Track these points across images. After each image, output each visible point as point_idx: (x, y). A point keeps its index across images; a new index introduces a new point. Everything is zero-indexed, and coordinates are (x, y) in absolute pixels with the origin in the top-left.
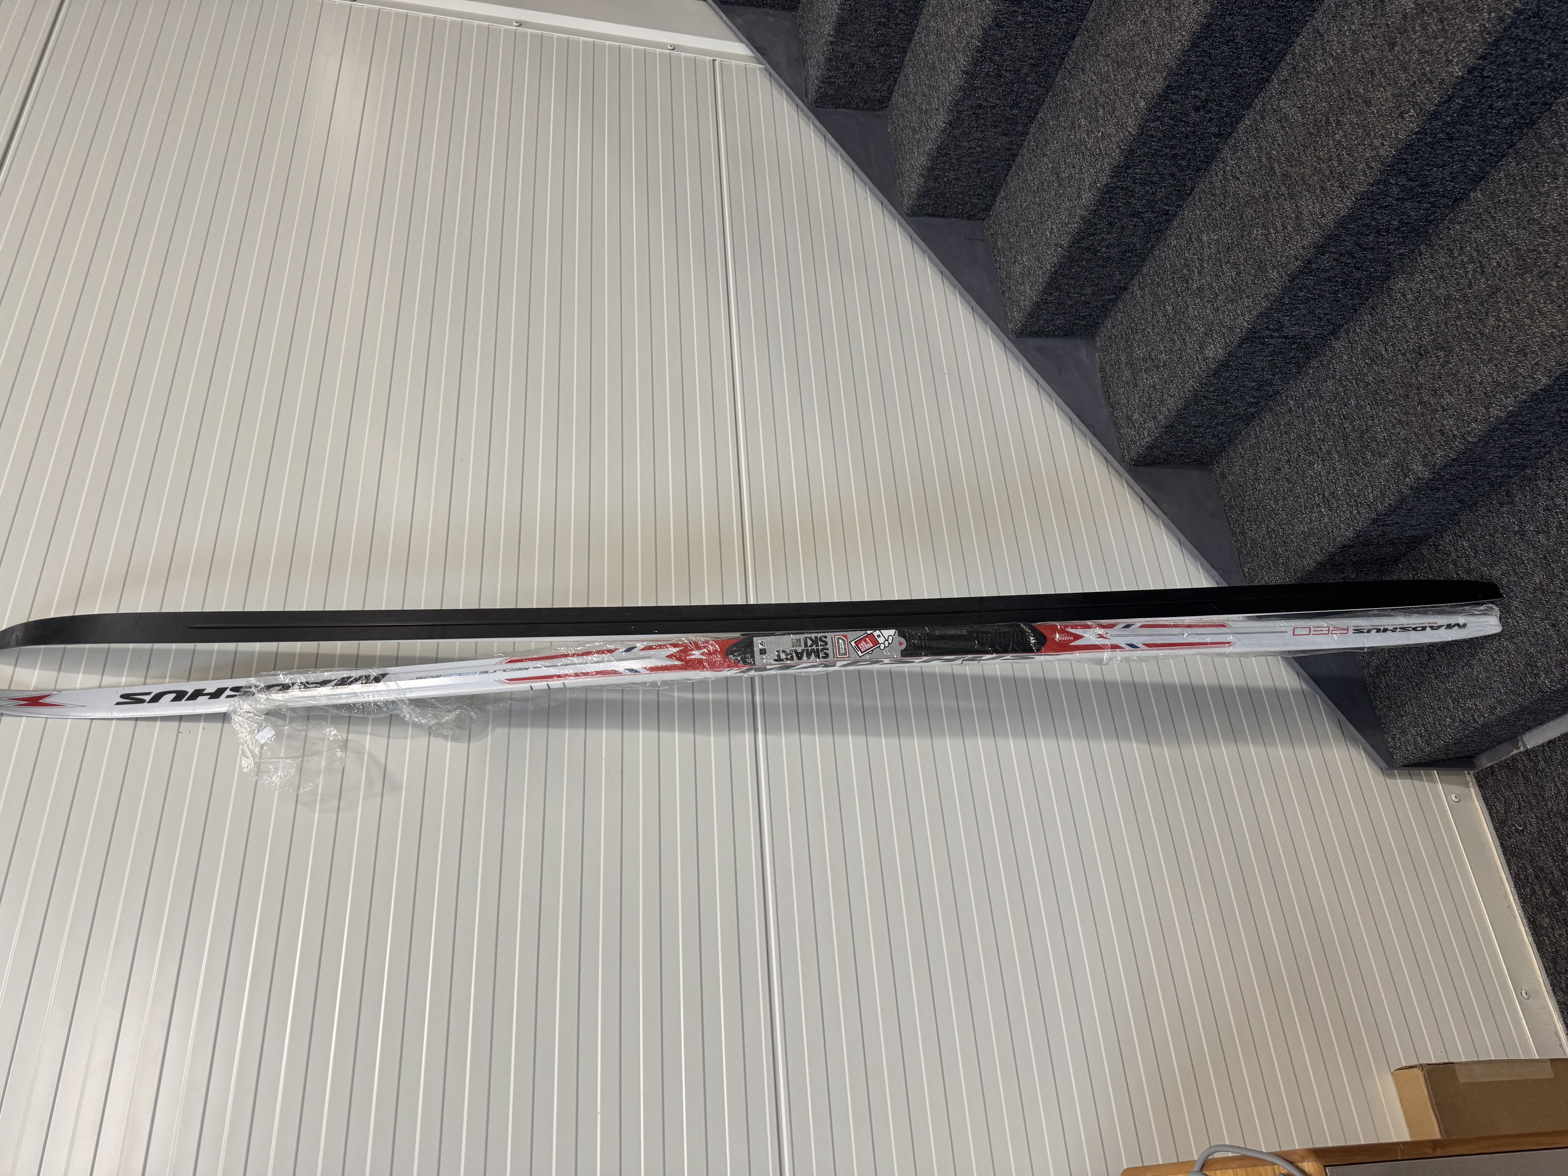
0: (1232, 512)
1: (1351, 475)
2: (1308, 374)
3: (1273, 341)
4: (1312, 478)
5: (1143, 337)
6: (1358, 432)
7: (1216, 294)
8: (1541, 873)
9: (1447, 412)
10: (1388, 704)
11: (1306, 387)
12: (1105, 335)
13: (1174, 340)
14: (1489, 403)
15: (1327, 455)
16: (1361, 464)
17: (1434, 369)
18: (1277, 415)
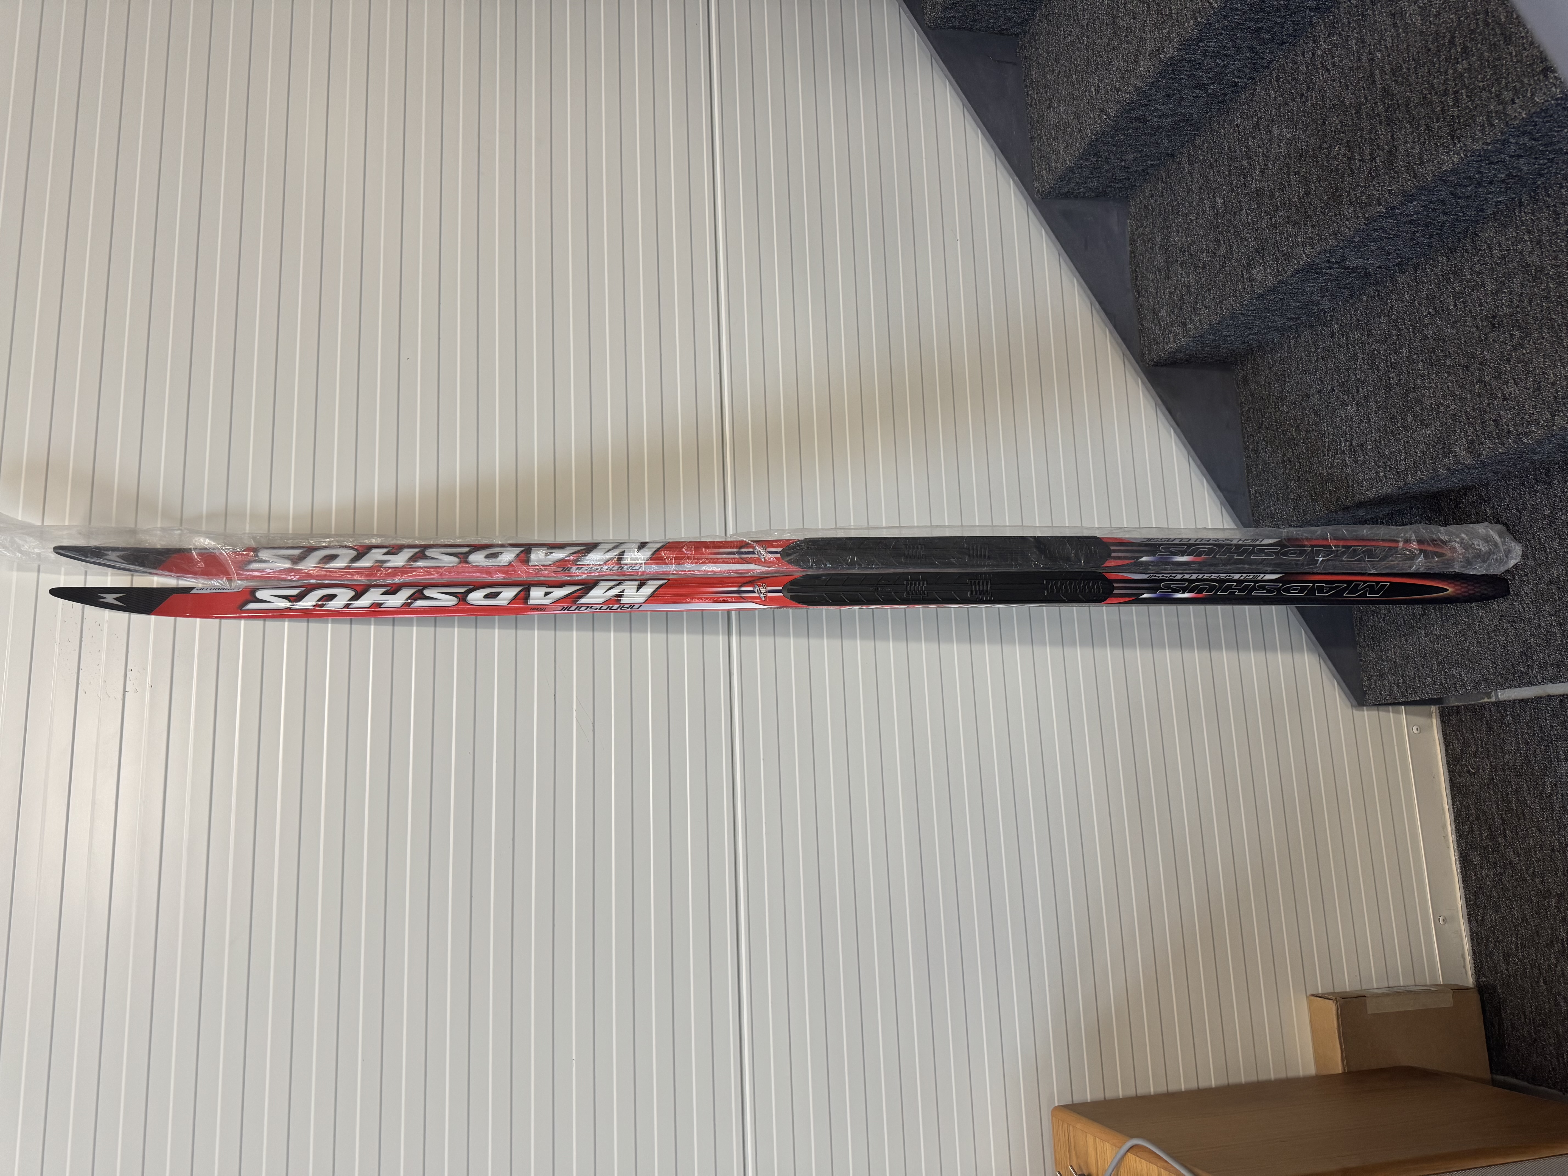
0: (1249, 425)
1: (1386, 433)
2: (1361, 300)
3: (1331, 271)
4: (1342, 419)
5: (1184, 223)
6: (1403, 388)
7: (1276, 206)
8: (1483, 816)
9: (1507, 402)
10: (1371, 644)
11: (1355, 315)
12: (1141, 202)
13: (1220, 242)
14: (1557, 410)
15: (1364, 400)
16: (1399, 425)
17: (1504, 348)
18: (1318, 336)
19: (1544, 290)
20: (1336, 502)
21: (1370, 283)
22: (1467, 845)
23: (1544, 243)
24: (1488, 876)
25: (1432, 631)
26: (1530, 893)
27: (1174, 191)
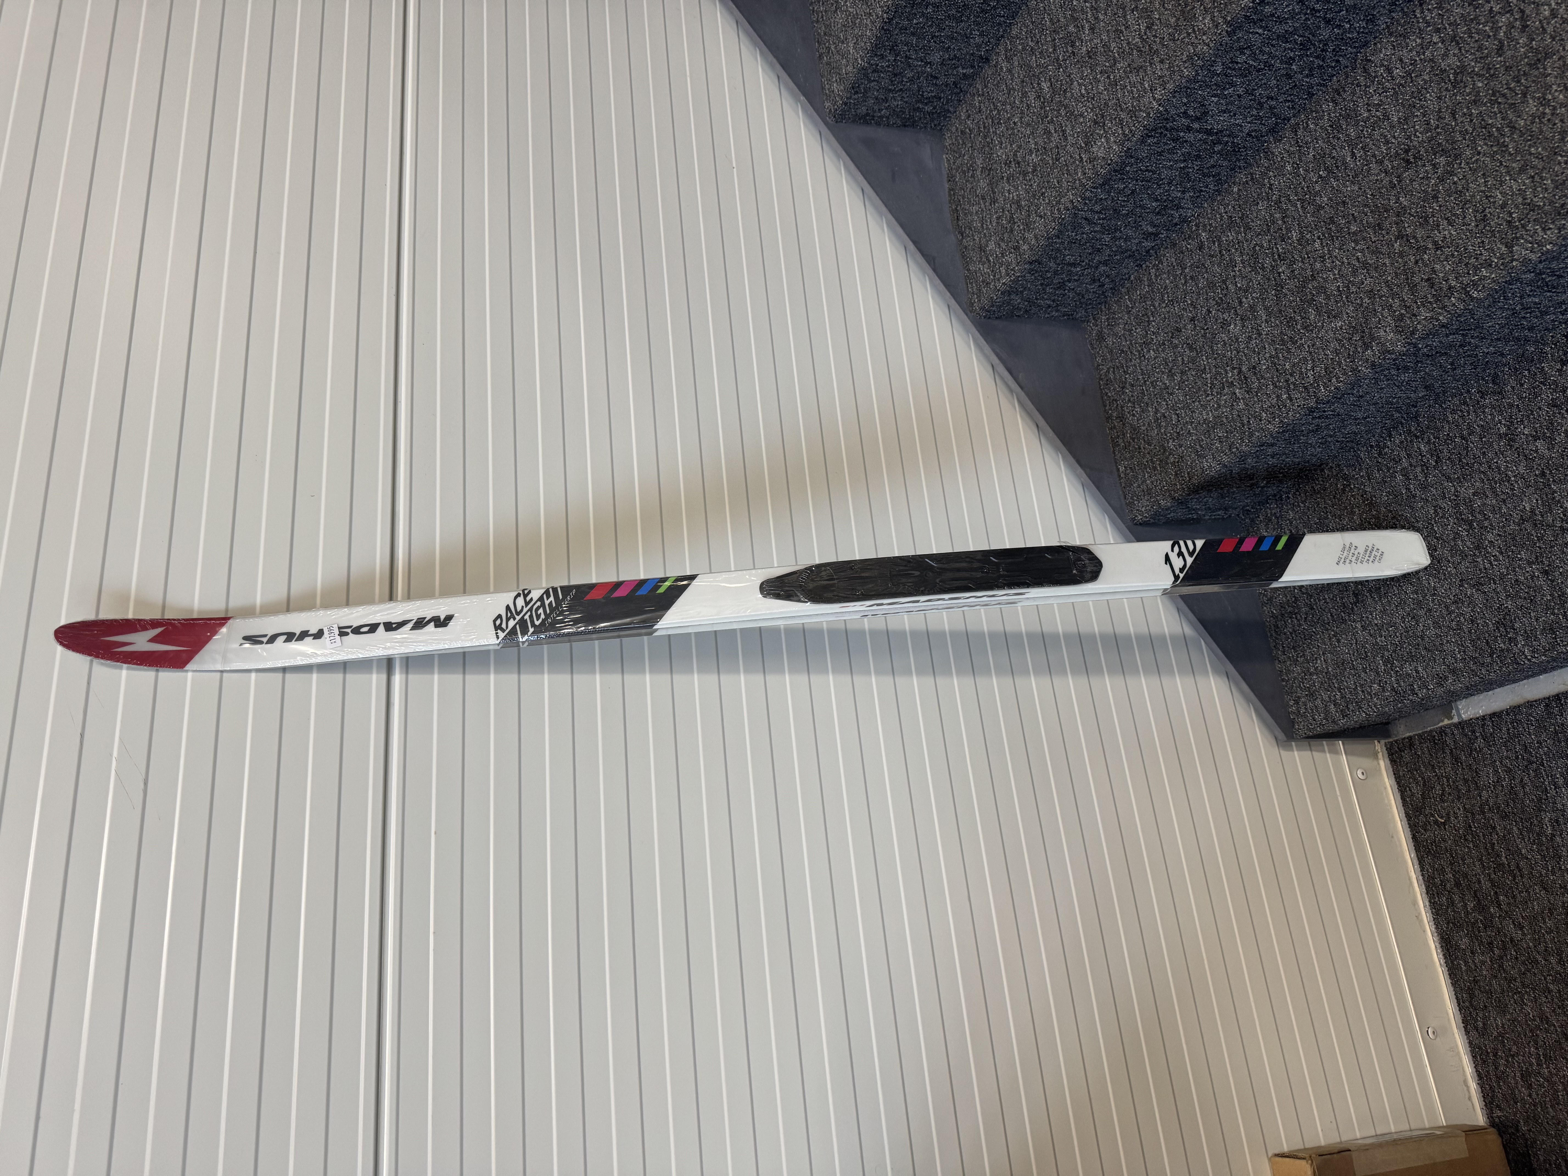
0: (1110, 389)
1: (1283, 342)
2: (1231, 193)
3: (1190, 137)
4: (1225, 344)
5: (1007, 130)
6: (1299, 279)
7: (1114, 60)
8: (1464, 880)
9: (1442, 251)
10: (1293, 656)
11: (1226, 213)
12: (957, 129)
13: (1050, 132)
14: (1513, 238)
15: (1250, 311)
16: (1299, 327)
17: (1427, 185)
18: (1182, 253)
19: (1470, 93)
20: (1230, 450)
21: (1240, 168)
22: (1448, 923)
23: (1460, 38)
24: (1483, 963)
25: (1370, 622)
26: (1545, 979)
27: (993, 98)
